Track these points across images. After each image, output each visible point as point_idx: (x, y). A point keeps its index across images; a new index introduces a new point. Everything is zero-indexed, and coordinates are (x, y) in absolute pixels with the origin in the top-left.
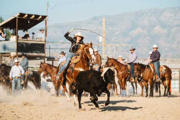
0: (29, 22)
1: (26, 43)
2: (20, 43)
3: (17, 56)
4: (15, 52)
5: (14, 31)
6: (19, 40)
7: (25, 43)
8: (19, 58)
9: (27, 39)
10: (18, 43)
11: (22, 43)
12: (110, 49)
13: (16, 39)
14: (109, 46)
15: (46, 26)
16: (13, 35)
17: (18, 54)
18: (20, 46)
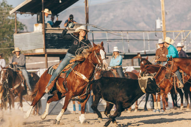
0: (60, 2)
1: (58, 34)
2: (49, 34)
3: (46, 55)
4: (42, 48)
5: (39, 16)
6: (47, 29)
7: (56, 34)
8: (48, 58)
9: (59, 27)
10: (46, 35)
11: (53, 34)
12: (184, 37)
13: (43, 28)
14: (182, 33)
15: (87, 7)
16: (38, 22)
17: (47, 52)
18: (49, 38)
